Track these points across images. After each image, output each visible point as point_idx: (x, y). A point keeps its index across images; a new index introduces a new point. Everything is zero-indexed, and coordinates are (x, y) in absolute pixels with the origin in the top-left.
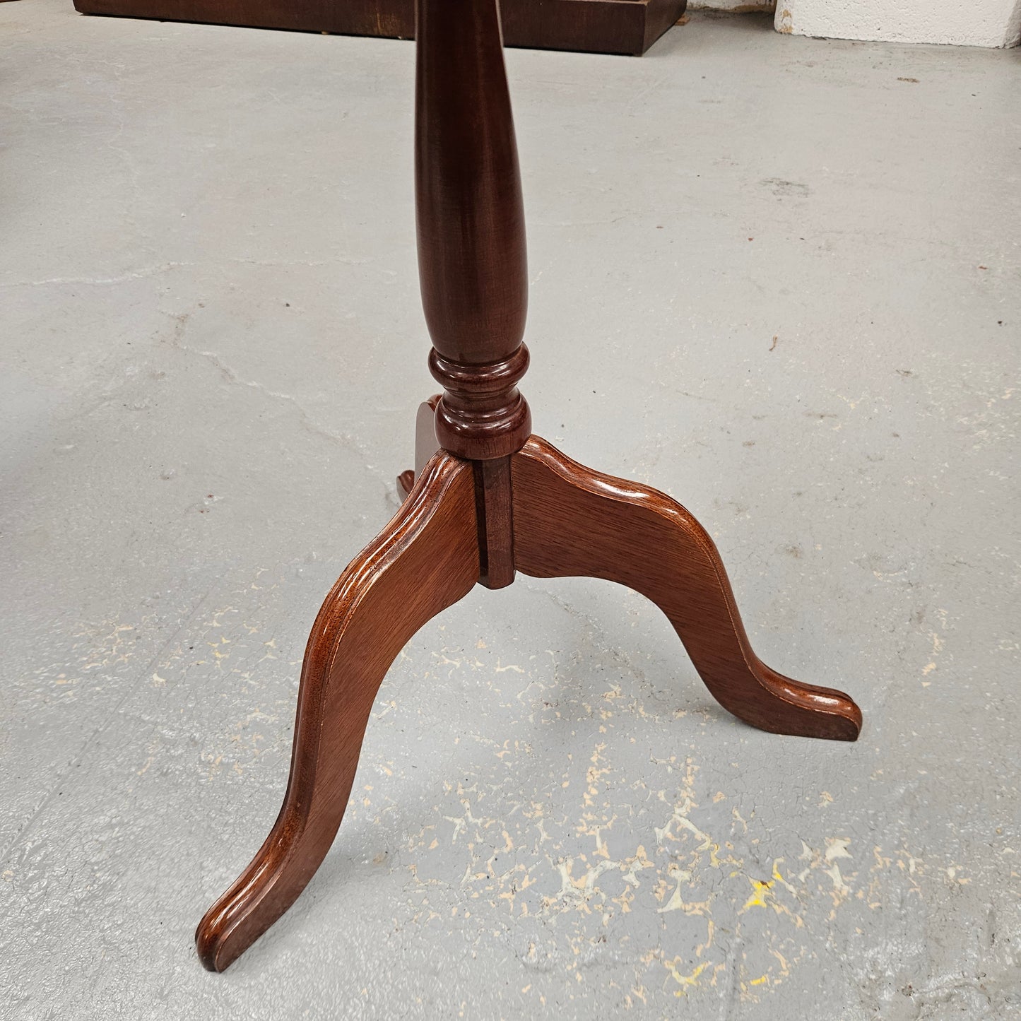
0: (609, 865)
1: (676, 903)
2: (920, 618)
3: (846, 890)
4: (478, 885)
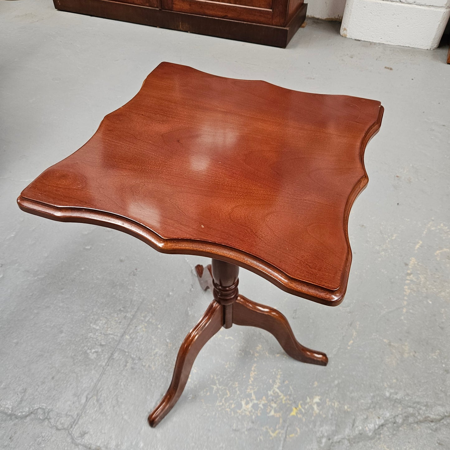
0: (255, 402)
1: (272, 413)
2: (351, 325)
3: (317, 411)
4: (220, 406)
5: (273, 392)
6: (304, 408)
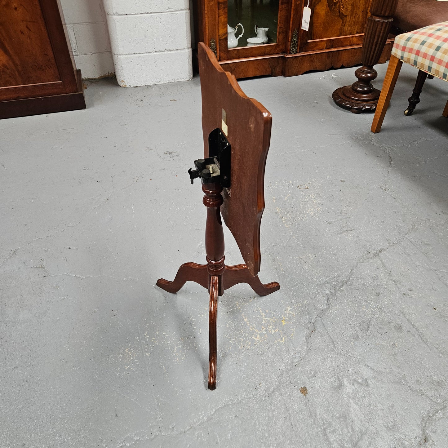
1: (273, 331)
3: (294, 314)
5: (264, 321)
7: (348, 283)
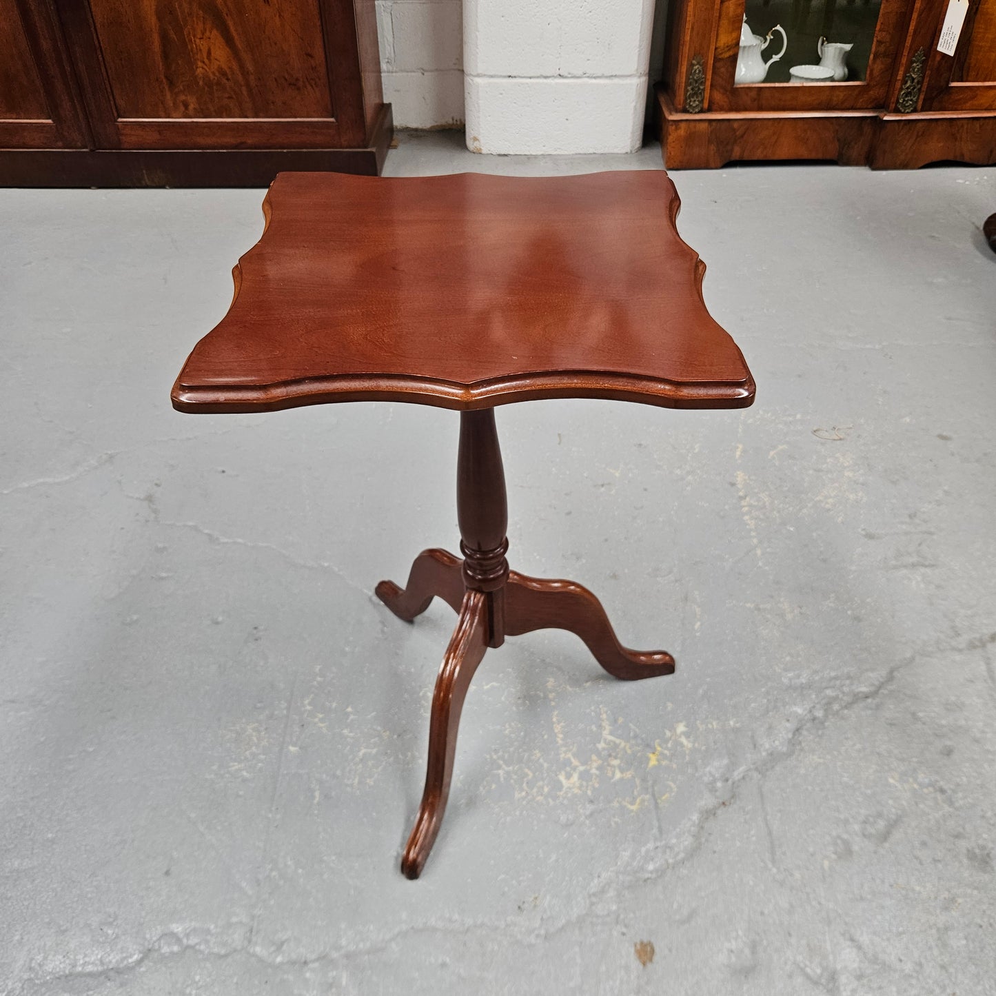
0: (582, 768)
1: (618, 775)
2: (686, 599)
3: (690, 745)
4: (524, 798)
5: (605, 742)
6: (667, 748)
7: (869, 700)
